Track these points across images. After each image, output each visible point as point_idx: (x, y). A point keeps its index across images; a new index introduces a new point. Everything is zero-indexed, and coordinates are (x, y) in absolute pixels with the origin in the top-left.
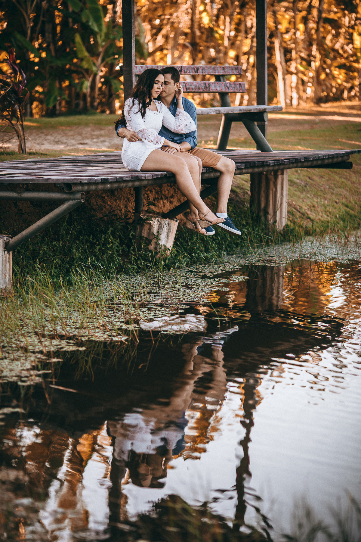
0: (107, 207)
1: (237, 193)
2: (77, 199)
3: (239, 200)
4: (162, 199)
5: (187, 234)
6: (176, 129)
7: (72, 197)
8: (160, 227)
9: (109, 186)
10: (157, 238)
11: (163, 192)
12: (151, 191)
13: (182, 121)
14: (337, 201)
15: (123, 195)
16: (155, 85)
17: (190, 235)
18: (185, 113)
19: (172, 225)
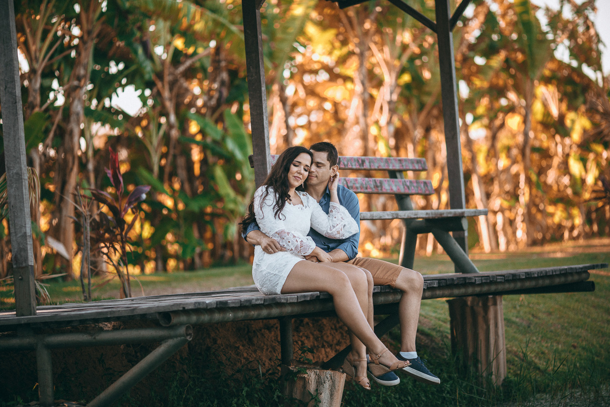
0: (243, 361)
1: (432, 336)
2: (180, 336)
3: (435, 346)
4: (323, 346)
5: (362, 394)
6: (329, 231)
7: (172, 333)
8: (320, 383)
9: (231, 315)
10: (316, 400)
11: (325, 338)
12: (307, 337)
13: (338, 219)
14: (575, 344)
15: (266, 343)
16: (292, 166)
17: (367, 395)
18: (342, 209)
19: (337, 379)
